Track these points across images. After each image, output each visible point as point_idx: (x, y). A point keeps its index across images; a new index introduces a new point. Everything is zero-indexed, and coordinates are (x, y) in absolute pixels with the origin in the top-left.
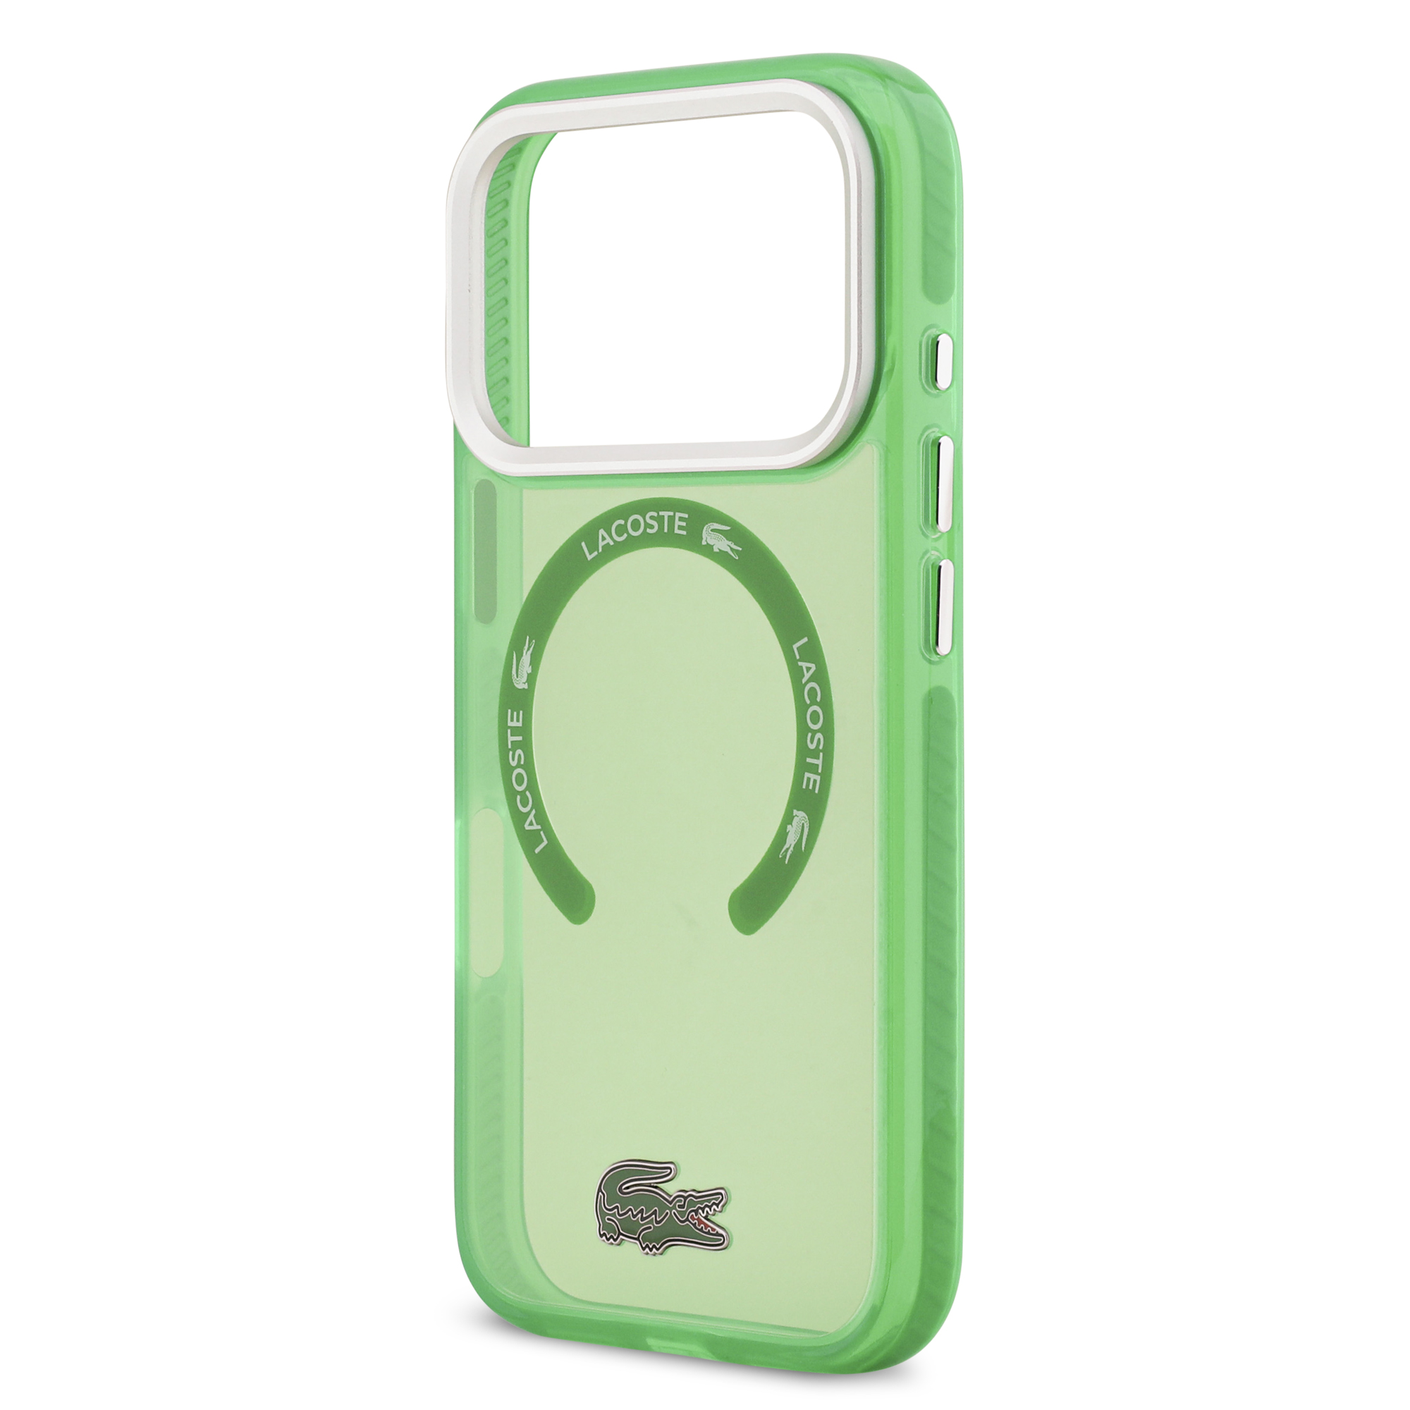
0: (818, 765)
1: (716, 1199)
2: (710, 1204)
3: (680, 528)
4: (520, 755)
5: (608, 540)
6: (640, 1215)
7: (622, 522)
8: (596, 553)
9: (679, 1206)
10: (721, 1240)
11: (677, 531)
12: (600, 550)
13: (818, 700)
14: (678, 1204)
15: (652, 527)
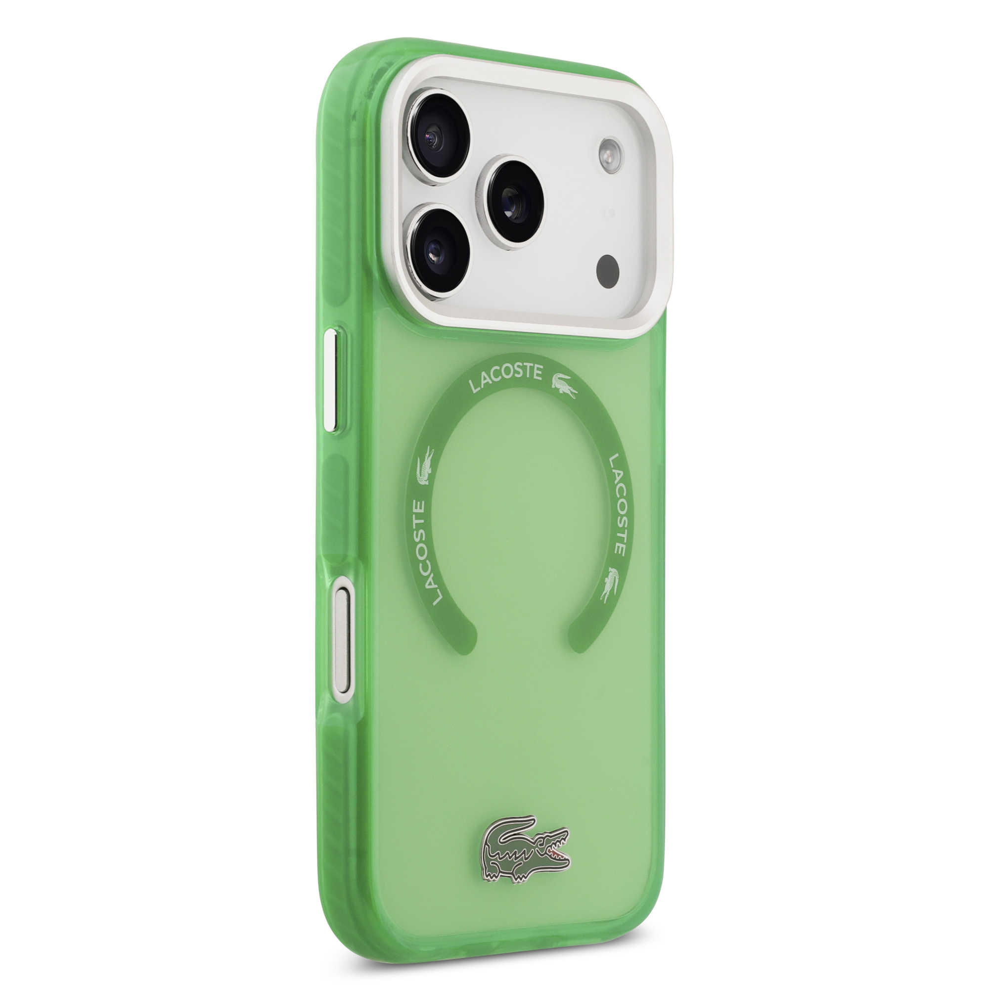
0: (624, 538)
1: (563, 835)
2: (559, 840)
3: (538, 375)
4: (422, 534)
5: (488, 380)
6: (514, 856)
7: (498, 368)
8: (479, 389)
9: (540, 845)
10: (567, 863)
11: (535, 377)
12: (482, 387)
13: (625, 495)
14: (539, 843)
15: (519, 373)
